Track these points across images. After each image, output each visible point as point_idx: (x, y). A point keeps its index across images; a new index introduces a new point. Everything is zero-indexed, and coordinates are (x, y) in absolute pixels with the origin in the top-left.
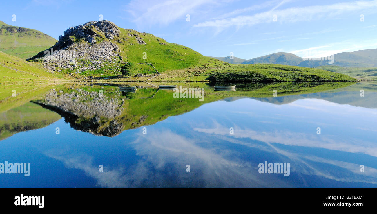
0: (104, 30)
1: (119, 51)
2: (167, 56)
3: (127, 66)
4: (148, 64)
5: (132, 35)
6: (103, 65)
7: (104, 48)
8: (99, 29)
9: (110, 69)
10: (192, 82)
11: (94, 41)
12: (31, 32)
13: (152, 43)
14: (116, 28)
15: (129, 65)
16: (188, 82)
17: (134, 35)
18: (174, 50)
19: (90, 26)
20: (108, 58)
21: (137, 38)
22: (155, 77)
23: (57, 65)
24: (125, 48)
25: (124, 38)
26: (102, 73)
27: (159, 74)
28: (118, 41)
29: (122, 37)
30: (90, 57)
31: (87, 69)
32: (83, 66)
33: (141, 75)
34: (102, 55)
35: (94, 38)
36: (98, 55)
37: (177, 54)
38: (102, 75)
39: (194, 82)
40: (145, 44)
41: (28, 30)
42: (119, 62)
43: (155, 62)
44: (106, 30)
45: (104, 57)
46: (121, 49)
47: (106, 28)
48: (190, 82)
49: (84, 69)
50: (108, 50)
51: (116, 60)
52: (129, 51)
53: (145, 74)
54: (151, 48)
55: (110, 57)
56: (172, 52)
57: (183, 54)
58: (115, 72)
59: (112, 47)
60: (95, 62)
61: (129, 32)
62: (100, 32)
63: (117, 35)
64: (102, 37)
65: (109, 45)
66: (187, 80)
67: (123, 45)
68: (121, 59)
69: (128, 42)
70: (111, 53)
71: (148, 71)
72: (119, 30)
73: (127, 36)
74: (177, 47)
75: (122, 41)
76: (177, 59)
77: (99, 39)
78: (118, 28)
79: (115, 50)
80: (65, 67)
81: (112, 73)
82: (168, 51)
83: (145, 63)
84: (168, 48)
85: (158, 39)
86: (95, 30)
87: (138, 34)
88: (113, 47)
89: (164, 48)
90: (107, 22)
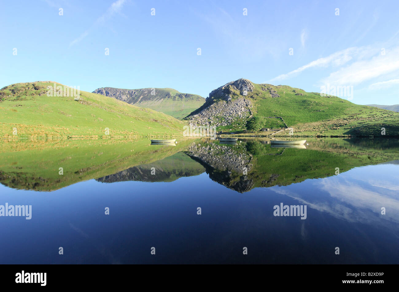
0: (240, 87)
1: (251, 106)
2: (303, 107)
3: (252, 120)
4: (278, 118)
5: (266, 89)
6: (233, 121)
7: (237, 104)
8: (235, 88)
9: (239, 124)
10: (325, 137)
11: (230, 99)
12: (194, 97)
13: (286, 94)
14: (251, 84)
15: (254, 119)
16: (318, 137)
17: (268, 89)
18: (312, 100)
19: (228, 86)
20: (240, 113)
21: (270, 91)
22: (280, 131)
23: (198, 122)
24: (257, 103)
25: (258, 93)
26: (231, 128)
27: (287, 128)
28: (252, 97)
29: (256, 92)
30: (224, 114)
31: (220, 125)
32: (217, 122)
33: (266, 130)
34: (235, 111)
35: (231, 96)
36: (231, 112)
37: (315, 105)
38: (231, 130)
39: (327, 137)
40: (278, 97)
41: (192, 95)
42: (248, 117)
43: (285, 114)
44: (241, 87)
45: (236, 113)
46: (253, 105)
47: (241, 86)
48: (322, 137)
49: (217, 125)
50: (241, 106)
51: (246, 115)
52: (260, 105)
53: (272, 128)
54: (285, 100)
55: (241, 112)
56: (309, 103)
57: (323, 103)
58: (243, 127)
59: (244, 103)
60: (228, 118)
61: (263, 87)
62: (236, 90)
63: (251, 91)
64: (237, 95)
65: (243, 101)
66: (319, 134)
67: (256, 100)
68: (251, 114)
69: (261, 96)
70: (243, 109)
71: (275, 125)
72: (253, 86)
73: (261, 91)
74: (317, 96)
75: (255, 96)
76: (314, 110)
77: (234, 97)
78: (252, 85)
79: (247, 105)
80: (204, 123)
81: (240, 128)
82: (304, 101)
83: (274, 117)
84: (305, 99)
85: (294, 89)
86: (232, 89)
87: (272, 87)
88: (246, 102)
89: (299, 98)
90: (243, 80)
